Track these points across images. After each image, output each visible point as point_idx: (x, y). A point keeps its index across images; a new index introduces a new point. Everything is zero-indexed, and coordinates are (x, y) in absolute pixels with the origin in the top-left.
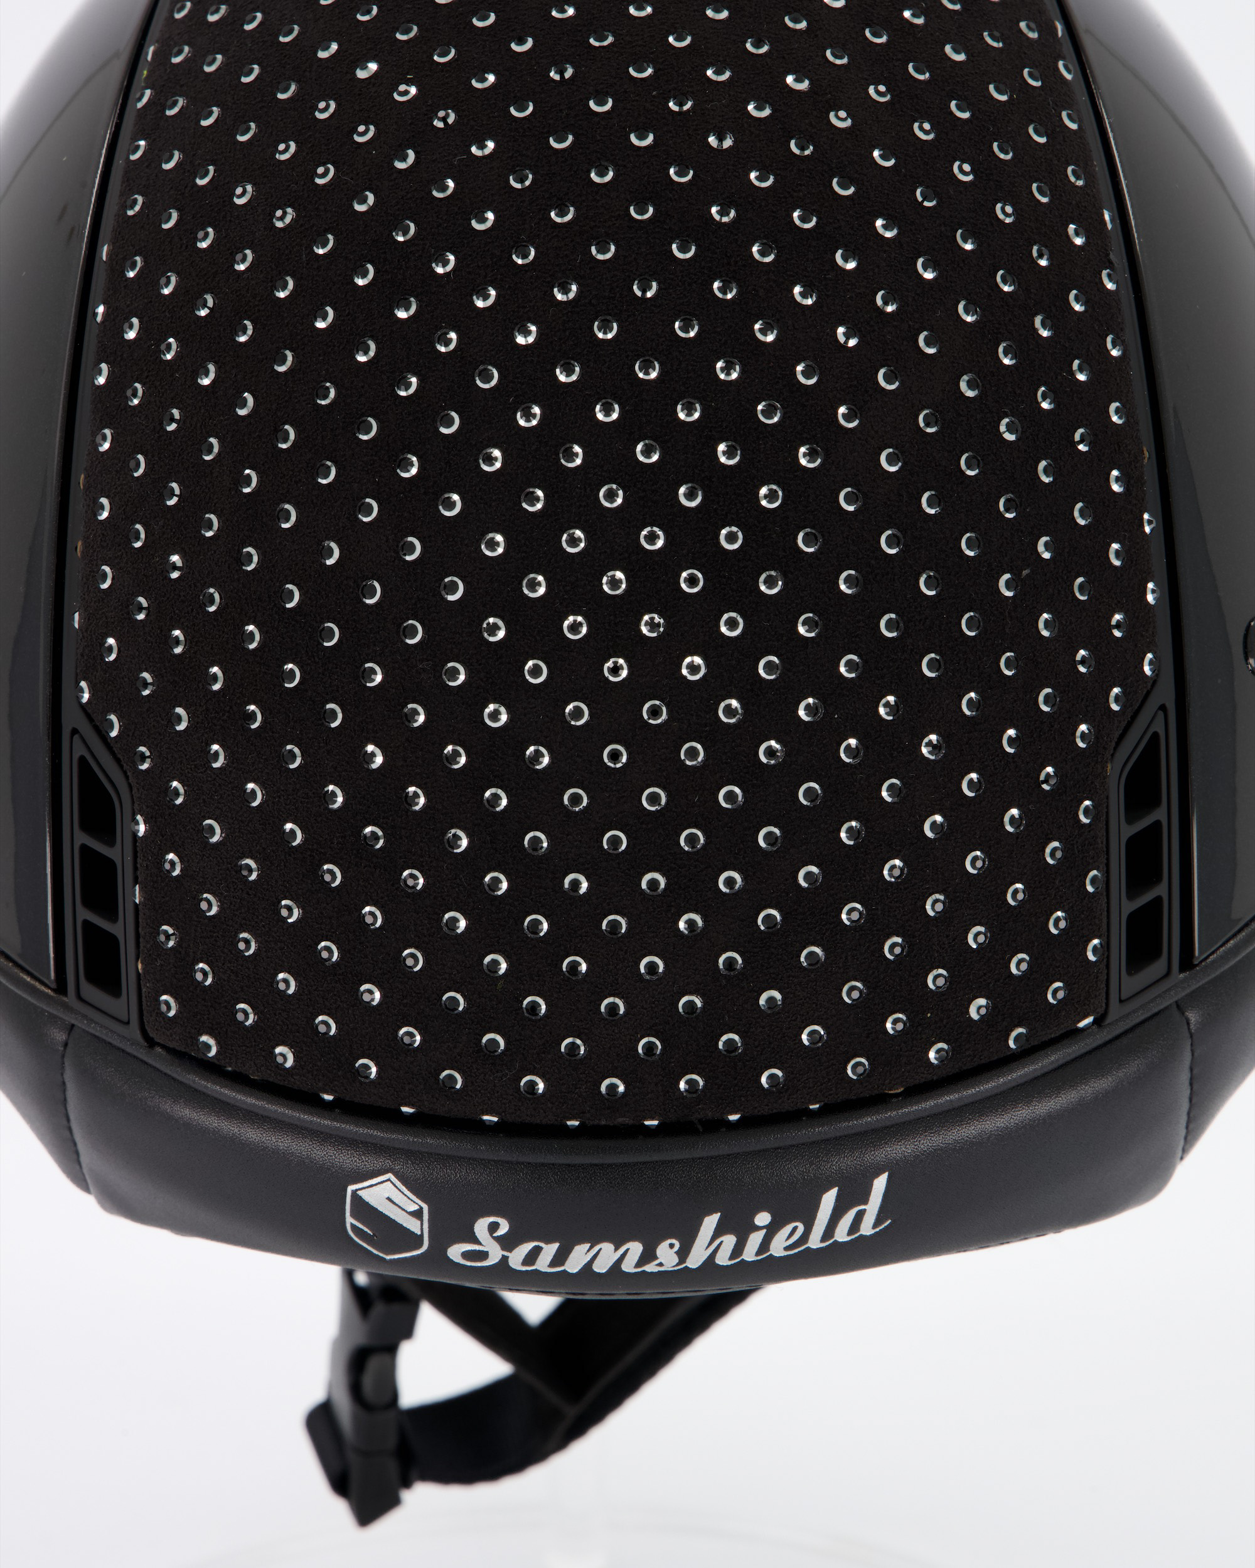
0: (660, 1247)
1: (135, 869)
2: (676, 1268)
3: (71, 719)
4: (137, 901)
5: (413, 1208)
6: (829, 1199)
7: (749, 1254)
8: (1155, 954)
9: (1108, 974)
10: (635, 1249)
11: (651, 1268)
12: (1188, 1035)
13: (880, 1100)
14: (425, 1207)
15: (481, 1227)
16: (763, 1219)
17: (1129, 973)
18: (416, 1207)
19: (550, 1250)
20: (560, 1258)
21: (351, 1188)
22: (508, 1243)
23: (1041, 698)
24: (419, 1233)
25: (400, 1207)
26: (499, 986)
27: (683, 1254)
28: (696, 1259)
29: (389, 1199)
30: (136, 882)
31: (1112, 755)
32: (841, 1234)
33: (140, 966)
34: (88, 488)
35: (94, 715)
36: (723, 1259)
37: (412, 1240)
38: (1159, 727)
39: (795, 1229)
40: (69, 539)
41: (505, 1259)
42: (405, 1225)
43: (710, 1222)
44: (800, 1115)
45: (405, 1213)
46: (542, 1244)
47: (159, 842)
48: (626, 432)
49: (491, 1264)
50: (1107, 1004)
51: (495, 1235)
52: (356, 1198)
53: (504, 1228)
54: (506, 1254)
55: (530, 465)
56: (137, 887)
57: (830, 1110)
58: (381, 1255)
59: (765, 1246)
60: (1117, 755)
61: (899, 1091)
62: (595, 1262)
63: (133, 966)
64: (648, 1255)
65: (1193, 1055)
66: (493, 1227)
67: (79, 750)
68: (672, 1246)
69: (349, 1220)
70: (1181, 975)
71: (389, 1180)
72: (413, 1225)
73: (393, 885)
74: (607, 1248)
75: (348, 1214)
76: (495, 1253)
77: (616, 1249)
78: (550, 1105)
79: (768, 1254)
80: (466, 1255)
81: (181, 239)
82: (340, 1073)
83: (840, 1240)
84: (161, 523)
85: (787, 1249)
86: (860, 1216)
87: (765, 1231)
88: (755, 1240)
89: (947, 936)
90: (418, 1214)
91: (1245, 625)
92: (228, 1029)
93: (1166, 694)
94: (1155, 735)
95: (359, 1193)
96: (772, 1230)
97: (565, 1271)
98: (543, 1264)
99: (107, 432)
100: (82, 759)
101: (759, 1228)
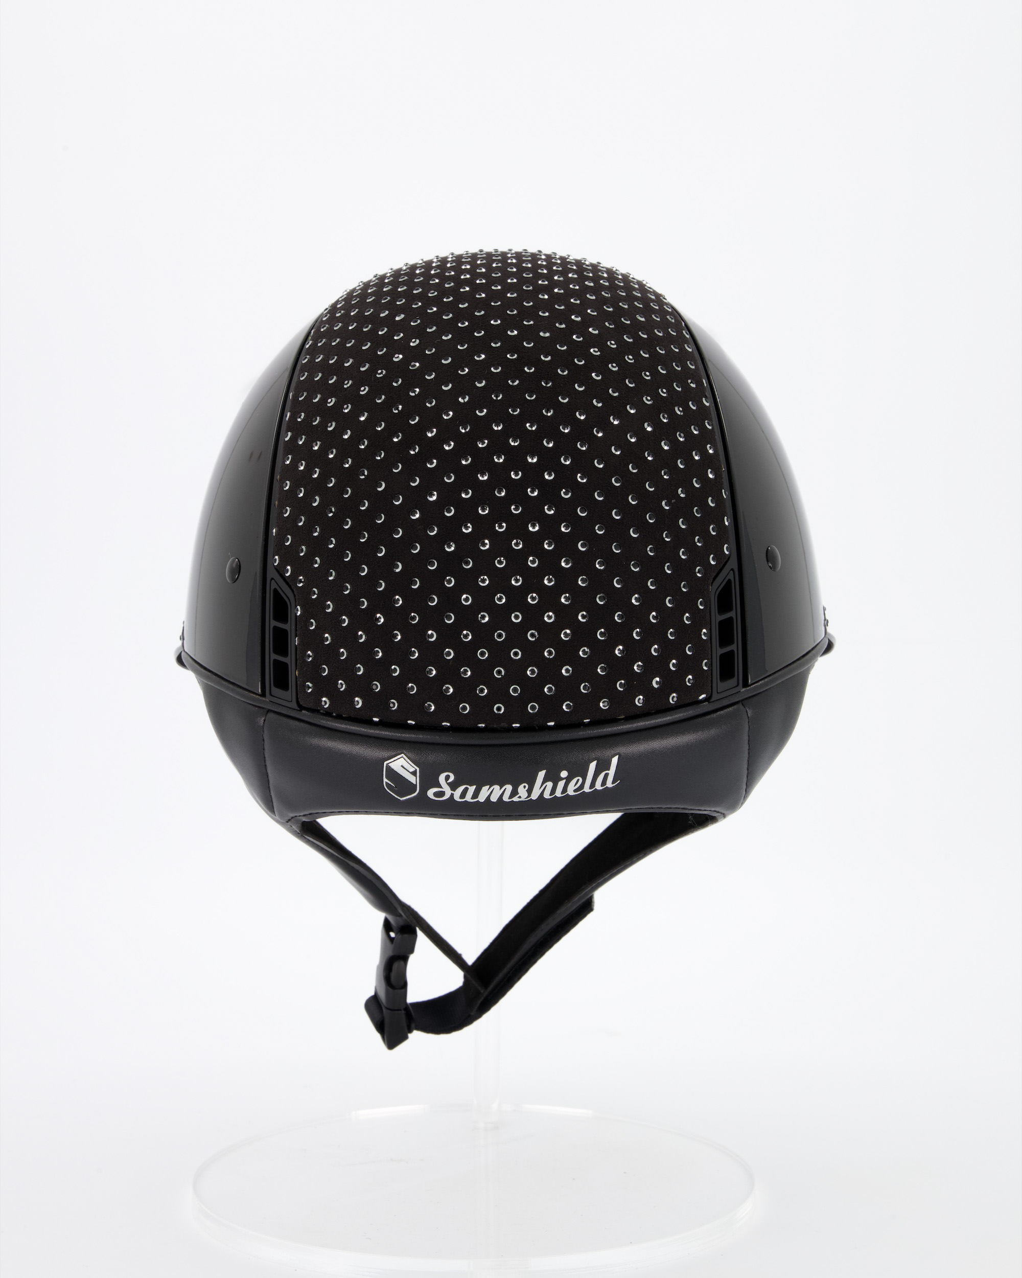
0: (519, 787)
1: (296, 630)
2: (527, 799)
3: (271, 573)
4: (296, 644)
5: (412, 770)
6: (593, 766)
7: (558, 793)
8: (732, 676)
9: (712, 678)
10: (509, 788)
11: (515, 799)
12: (746, 717)
13: (614, 721)
14: (418, 769)
15: (442, 778)
16: (564, 774)
17: (721, 681)
18: (414, 769)
19: (472, 789)
20: (476, 795)
21: (385, 763)
22: (453, 786)
23: (681, 554)
24: (415, 783)
25: (407, 770)
26: (450, 664)
27: (530, 791)
28: (535, 796)
29: (402, 766)
30: (296, 636)
31: (712, 583)
32: (598, 786)
33: (297, 672)
34: (281, 479)
35: (280, 570)
36: (547, 795)
37: (411, 787)
38: (731, 577)
39: (578, 780)
40: (272, 500)
41: (452, 795)
42: (409, 780)
43: (542, 774)
44: (580, 725)
45: (408, 773)
46: (468, 786)
47: (306, 615)
48: (505, 434)
49: (447, 798)
50: (712, 692)
51: (448, 782)
52: (388, 768)
53: (452, 778)
54: (453, 792)
55: (465, 446)
56: (297, 638)
57: (594, 724)
58: (399, 798)
59: (565, 790)
60: (714, 584)
61: (622, 717)
62: (492, 795)
63: (294, 673)
64: (514, 793)
65: (749, 728)
66: (447, 778)
67: (274, 586)
68: (525, 787)
69: (385, 780)
70: (744, 689)
71: (402, 757)
72: (412, 779)
73: (405, 621)
74: (496, 787)
75: (384, 777)
76: (448, 792)
77: (501, 789)
78: (472, 717)
79: (566, 793)
80: (436, 794)
81: (322, 382)
82: (382, 707)
83: (598, 789)
84: (311, 485)
85: (575, 791)
86: (606, 776)
87: (565, 780)
88: (561, 784)
89: (643, 648)
90: (414, 773)
91: (766, 550)
92: (333, 693)
93: (733, 564)
94: (729, 581)
95: (390, 765)
96: (568, 780)
97: (478, 801)
98: (468, 798)
99: (290, 456)
100: (275, 590)
101: (562, 779)
